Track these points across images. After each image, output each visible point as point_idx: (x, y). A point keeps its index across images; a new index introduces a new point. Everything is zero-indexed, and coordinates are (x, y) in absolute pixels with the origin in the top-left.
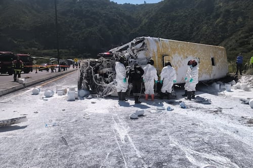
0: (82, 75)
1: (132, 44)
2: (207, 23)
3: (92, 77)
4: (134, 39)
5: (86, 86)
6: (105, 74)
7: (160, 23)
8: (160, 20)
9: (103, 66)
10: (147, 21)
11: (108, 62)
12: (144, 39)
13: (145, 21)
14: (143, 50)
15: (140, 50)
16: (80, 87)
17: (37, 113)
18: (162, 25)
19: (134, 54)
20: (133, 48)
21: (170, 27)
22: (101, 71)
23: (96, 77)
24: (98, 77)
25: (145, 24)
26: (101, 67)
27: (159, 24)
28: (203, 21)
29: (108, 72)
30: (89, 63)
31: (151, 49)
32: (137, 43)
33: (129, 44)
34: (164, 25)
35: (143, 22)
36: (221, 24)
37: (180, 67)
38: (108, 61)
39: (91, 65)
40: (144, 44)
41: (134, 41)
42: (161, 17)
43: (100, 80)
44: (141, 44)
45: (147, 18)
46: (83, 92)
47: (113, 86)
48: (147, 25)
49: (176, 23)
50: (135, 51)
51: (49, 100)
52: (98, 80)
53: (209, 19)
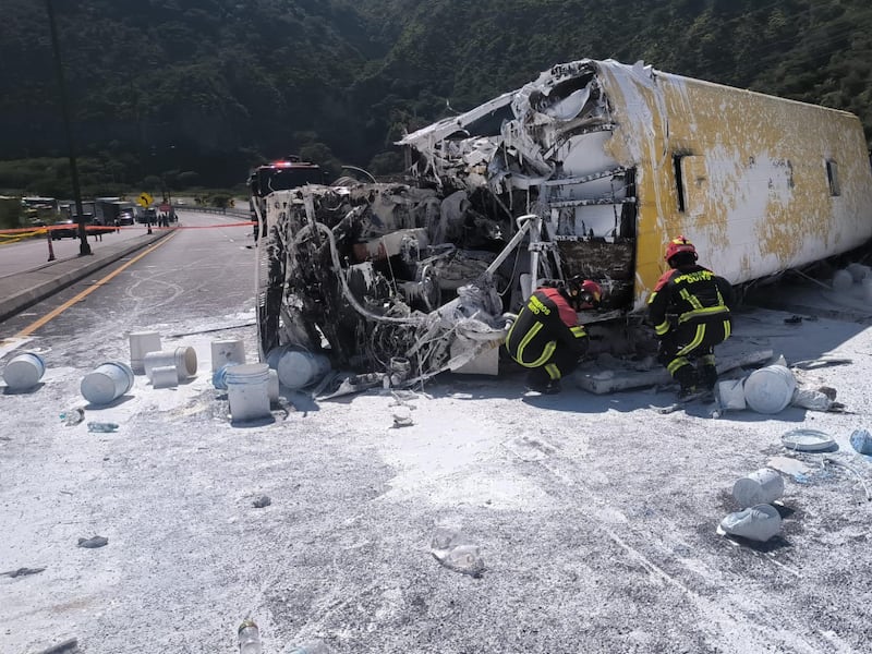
0: (276, 270)
1: (536, 99)
2: (655, 36)
3: (333, 279)
4: (545, 75)
5: (302, 331)
6: (397, 259)
7: (473, 36)
8: (473, 26)
9: (376, 220)
10: (420, 30)
11: (398, 199)
12: (594, 70)
13: (413, 30)
14: (590, 127)
15: (578, 131)
16: (270, 339)
17: (98, 543)
18: (483, 45)
19: (544, 150)
20: (540, 119)
21: (515, 52)
22: (372, 247)
23: (357, 283)
24: (368, 279)
25: (415, 44)
26: (366, 225)
27: (474, 43)
28: (639, 26)
29: (413, 251)
30: (309, 207)
31: (633, 119)
32: (562, 92)
33: (521, 97)
34: (490, 46)
35: (407, 35)
36: (709, 37)
37: (733, 208)
38: (397, 192)
39: (320, 216)
40: (594, 97)
41: (543, 83)
42: (478, 15)
43: (381, 293)
44: (579, 99)
45: (421, 16)
46: (299, 365)
47: (462, 321)
48: (422, 46)
49: (536, 36)
50: (550, 136)
51: (123, 429)
52: (371, 294)
53: (663, 19)
